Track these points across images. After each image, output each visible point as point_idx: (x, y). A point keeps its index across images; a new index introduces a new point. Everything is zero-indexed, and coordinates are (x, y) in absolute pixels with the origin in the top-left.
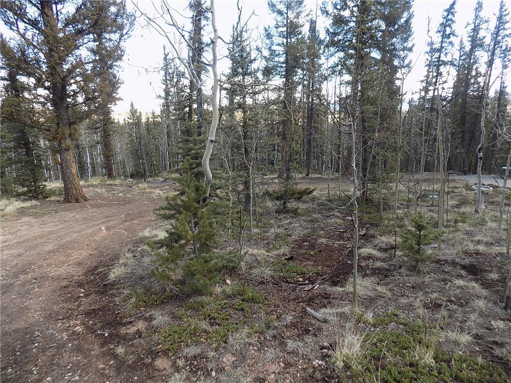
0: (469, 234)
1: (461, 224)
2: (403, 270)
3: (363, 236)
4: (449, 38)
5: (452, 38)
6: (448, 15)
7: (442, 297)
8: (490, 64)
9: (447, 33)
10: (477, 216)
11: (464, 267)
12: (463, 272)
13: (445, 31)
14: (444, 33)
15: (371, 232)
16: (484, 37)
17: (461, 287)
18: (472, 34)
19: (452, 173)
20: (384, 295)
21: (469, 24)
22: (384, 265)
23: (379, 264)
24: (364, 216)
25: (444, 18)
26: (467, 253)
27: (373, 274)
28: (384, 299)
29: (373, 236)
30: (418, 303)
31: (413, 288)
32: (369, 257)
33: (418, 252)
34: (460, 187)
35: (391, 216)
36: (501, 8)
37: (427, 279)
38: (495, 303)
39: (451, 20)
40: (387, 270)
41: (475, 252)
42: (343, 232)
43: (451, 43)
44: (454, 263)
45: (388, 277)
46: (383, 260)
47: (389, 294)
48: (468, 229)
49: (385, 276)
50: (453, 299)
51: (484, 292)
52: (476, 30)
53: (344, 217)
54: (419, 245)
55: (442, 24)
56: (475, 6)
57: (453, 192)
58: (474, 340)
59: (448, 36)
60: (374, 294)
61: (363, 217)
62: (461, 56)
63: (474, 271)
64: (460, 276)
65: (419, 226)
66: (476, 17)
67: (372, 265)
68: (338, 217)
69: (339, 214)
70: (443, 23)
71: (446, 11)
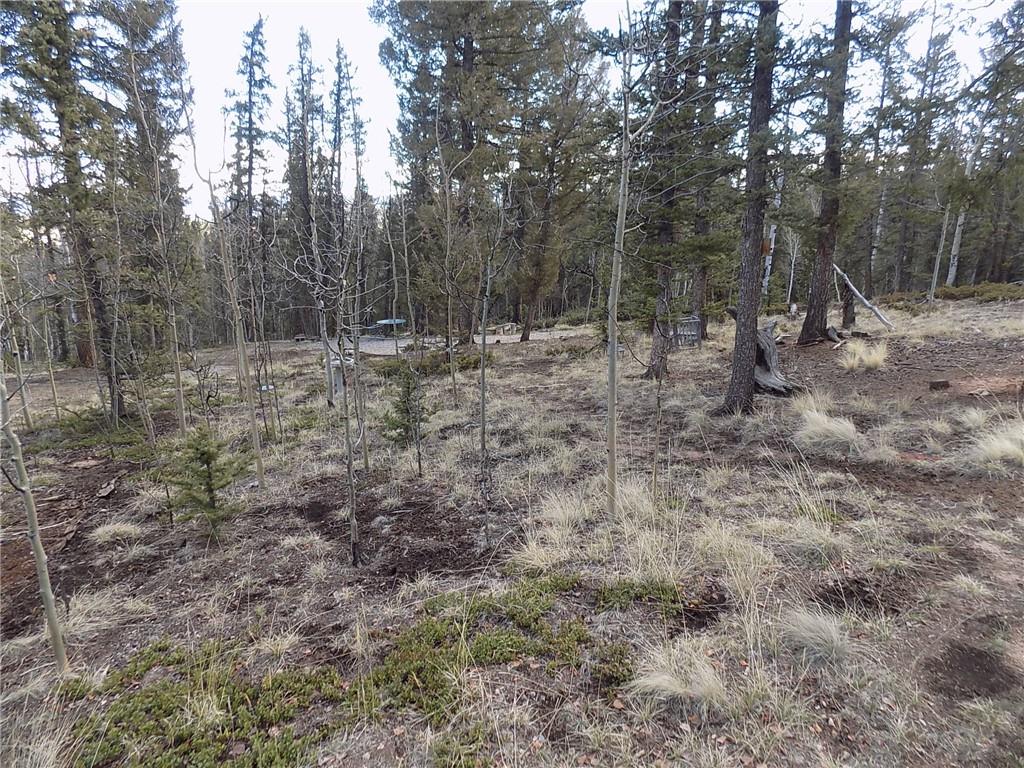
0: (317, 447)
1: (305, 432)
2: (188, 550)
3: (107, 497)
4: (261, 87)
5: (267, 90)
6: (253, 44)
7: (258, 580)
8: (336, 144)
9: (258, 77)
10: (332, 412)
11: (300, 511)
12: (298, 521)
13: (252, 74)
14: (251, 76)
15: (127, 485)
16: (321, 97)
17: (293, 549)
18: (300, 88)
19: (303, 340)
20: (141, 616)
21: (293, 69)
22: (149, 550)
23: (136, 551)
24: (116, 453)
25: (248, 48)
26: (307, 484)
27: (118, 579)
28: (142, 624)
29: (130, 494)
30: (212, 607)
31: (206, 578)
32: (115, 542)
33: (212, 505)
34: (312, 364)
35: (176, 441)
36: (339, 53)
37: (232, 553)
38: (342, 560)
39: (261, 54)
40: (155, 557)
41: (320, 478)
42: (60, 500)
43: (266, 98)
44: (284, 508)
45: (154, 574)
46: (147, 540)
47: (153, 609)
48: (315, 438)
49: (149, 572)
50: (278, 575)
51: (328, 546)
52: (306, 81)
53: (65, 464)
54: (210, 490)
55: (245, 59)
56: (297, 39)
57: (301, 375)
58: (303, 639)
59: (260, 84)
60: (116, 623)
61: (113, 456)
62: (289, 126)
63: (317, 513)
64: (292, 530)
65: (203, 454)
66: (303, 58)
67: (120, 558)
68: (50, 467)
69: (51, 461)
70: (246, 57)
71: (249, 35)
